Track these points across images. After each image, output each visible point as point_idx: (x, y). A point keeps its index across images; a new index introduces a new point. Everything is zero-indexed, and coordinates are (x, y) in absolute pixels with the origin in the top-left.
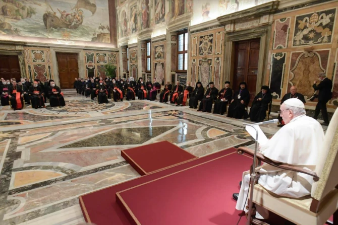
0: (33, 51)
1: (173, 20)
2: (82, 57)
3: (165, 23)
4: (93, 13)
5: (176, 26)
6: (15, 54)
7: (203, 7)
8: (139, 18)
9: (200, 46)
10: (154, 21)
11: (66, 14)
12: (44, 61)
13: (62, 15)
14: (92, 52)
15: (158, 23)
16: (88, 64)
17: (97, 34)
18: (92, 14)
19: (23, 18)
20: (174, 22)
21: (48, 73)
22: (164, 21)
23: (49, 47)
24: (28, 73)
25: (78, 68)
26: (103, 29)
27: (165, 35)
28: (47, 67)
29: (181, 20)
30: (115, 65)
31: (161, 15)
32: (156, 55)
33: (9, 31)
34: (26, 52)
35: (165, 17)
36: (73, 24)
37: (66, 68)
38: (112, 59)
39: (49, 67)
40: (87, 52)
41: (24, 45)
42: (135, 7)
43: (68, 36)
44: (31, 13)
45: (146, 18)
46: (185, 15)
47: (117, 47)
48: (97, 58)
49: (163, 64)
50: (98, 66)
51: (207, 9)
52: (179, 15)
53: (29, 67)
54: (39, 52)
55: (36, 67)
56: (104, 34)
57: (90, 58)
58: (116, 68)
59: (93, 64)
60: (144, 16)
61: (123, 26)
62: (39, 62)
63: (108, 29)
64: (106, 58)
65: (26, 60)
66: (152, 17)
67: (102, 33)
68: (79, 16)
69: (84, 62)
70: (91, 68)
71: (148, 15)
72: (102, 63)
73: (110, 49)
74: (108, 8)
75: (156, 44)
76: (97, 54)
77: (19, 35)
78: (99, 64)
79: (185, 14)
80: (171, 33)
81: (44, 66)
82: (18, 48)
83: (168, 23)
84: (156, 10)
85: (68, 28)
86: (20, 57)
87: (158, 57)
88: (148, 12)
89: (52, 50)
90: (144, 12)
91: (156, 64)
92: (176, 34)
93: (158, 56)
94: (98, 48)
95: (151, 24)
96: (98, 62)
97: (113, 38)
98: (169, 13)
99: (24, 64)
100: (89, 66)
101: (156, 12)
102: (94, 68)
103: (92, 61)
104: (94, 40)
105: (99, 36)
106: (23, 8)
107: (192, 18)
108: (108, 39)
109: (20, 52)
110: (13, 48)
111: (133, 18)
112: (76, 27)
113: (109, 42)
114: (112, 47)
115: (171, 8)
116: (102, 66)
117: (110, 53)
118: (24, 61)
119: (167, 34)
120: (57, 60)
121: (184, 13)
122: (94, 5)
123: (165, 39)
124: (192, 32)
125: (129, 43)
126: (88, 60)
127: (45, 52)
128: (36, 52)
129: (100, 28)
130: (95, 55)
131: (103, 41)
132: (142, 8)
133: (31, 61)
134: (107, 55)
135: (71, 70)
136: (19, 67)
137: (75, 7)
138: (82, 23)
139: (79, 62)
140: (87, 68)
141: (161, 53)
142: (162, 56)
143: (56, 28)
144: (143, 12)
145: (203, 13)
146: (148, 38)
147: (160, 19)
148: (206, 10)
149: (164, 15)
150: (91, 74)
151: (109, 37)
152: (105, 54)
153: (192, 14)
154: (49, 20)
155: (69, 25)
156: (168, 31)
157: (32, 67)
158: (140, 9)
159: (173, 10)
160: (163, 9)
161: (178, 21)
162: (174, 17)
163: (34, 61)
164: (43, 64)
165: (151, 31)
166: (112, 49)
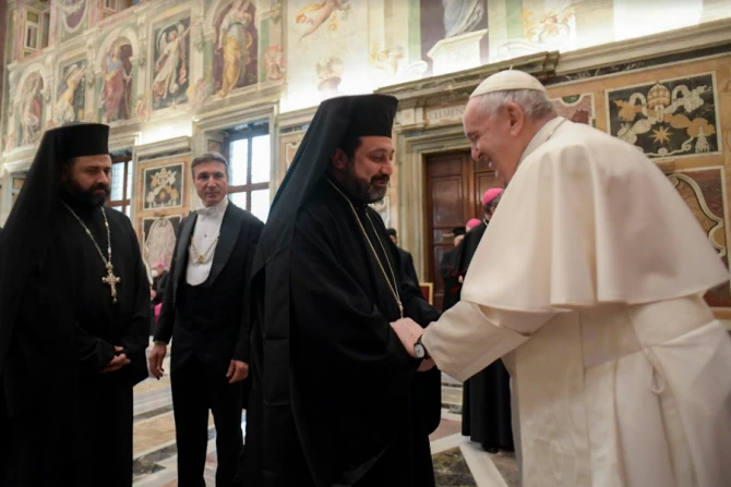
1: (217, 98)
3: (187, 107)
5: (228, 113)
7: (319, 68)
8: (90, 94)
10: (149, 102)
15: (163, 106)
20: (221, 104)
22: (185, 101)
27: (189, 139)
29: (251, 96)
31: (174, 87)
35: (189, 92)
42: (79, 64)
45: (118, 95)
46: (259, 87)
51: (331, 72)
52: (239, 86)
60: (110, 90)
61: (27, 113)
66: (142, 84)
75: (151, 165)
79: (259, 84)
80: (208, 133)
83: (198, 107)
84: (155, 74)
87: (158, 200)
88: (128, 78)
90: (113, 79)
92: (221, 139)
93: (157, 197)
95: (135, 110)
98: (202, 81)
101: (158, 79)
107: (283, 94)
111: (69, 93)
115: (210, 67)
119: (195, 135)
121: (255, 82)
123: (189, 150)
132: (104, 66)
141: (169, 190)
144: (108, 78)
145: (319, 81)
146: (125, 147)
147: (169, 97)
148: (330, 76)
149: (183, 88)
153: (285, 83)
156: (198, 127)
158: (98, 70)
159: (218, 73)
160: (183, 71)
161: (233, 101)
162: (222, 92)
165: (136, 128)
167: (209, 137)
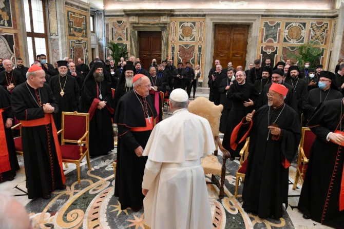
0: (181, 23)
2: (257, 31)
6: (159, 29)
12: (194, 40)
14: (277, 20)
16: (264, 44)
21: (197, 59)
23: (204, 15)
25: (246, 52)
28: (196, 49)
30: (322, 46)
34: (172, 25)
37: (226, 52)
38: (318, 33)
39: (200, 49)
40: (268, 20)
41: (171, 14)
47: (333, 8)
48: (285, 33)
50: (284, 49)
53: (173, 48)
54: (189, 24)
55: (182, 49)
57: (270, 32)
58: (322, 54)
59: (275, 44)
62: (187, 40)
64: (304, 33)
65: (170, 39)
69: (260, 39)
70: (270, 51)
72: (293, 43)
73: (318, 11)
76: (287, 24)
78: (286, 45)
81: (193, 47)
82: (163, 19)
86: (164, 34)
89: (208, 19)
96: (285, 40)
99: (167, 44)
100: (267, 48)
102: (276, 53)
103: (275, 38)
109: (164, 26)
110: (156, 20)
114: (324, 7)
116: (293, 48)
117: (314, 21)
118: (167, 39)
120: (215, 37)
126: (267, 37)
127: (198, 24)
128: (186, 24)
130: (282, 27)
133: (177, 38)
134: (308, 26)
136: (160, 50)
139: (249, 40)
140: (262, 52)
152: (304, 24)
157: (177, 49)
163: (180, 39)
164: (192, 43)
166: (323, 11)
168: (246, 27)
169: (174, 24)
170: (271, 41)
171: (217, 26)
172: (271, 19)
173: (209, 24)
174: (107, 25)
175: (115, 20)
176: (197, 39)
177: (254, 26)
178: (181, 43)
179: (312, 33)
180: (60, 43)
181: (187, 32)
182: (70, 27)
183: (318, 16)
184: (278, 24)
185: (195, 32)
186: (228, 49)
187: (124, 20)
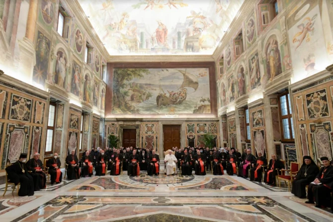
0: (146, 125)
1: (270, 82)
2: (184, 128)
3: (261, 86)
4: (196, 89)
5: (273, 87)
6: (135, 128)
7: (305, 61)
8: (235, 87)
9: (309, 107)
10: (250, 86)
11: (173, 93)
12: (153, 133)
13: (170, 95)
14: (193, 123)
15: (254, 88)
16: (188, 134)
17: (198, 106)
18: (194, 90)
19: (143, 101)
20: (271, 84)
21: (155, 143)
22: (260, 85)
23: (158, 121)
24: (141, 142)
25: (180, 138)
26: (204, 102)
27: (261, 99)
28: (155, 137)
29: (281, 78)
30: (215, 134)
31: (256, 80)
32: (255, 122)
33: (133, 112)
34: (141, 126)
35: (261, 81)
36: (178, 100)
37: (170, 139)
38: (212, 128)
39: (157, 138)
40: (188, 123)
41: (141, 120)
42: (232, 77)
43: (174, 111)
44: (149, 96)
45: (242, 86)
46: (283, 74)
47: (217, 117)
48: (198, 129)
49: (262, 132)
50: (198, 136)
51: (310, 61)
52: (276, 75)
53: (142, 138)
54: (150, 125)
55: (147, 138)
56: (205, 106)
57: (191, 129)
58: (216, 138)
59: (193, 134)
60: (240, 85)
61: (222, 96)
62: (150, 133)
63: (209, 101)
64: (206, 128)
65: (141, 133)
66: (248, 82)
67: (203, 106)
68: (183, 93)
69: (186, 132)
70: (191, 138)
71: (244, 82)
72: (202, 133)
73: (211, 118)
74: (209, 83)
75: (253, 110)
76: (198, 125)
77: (139, 114)
78: (199, 134)
79: (283, 73)
80: (268, 96)
81: (153, 137)
82: (137, 123)
83: (265, 86)
84: (251, 76)
85: (174, 104)
86: (137, 130)
87: (257, 124)
88: (244, 79)
89: (160, 123)
90: (240, 80)
91: (255, 132)
93: (256, 122)
94: (199, 118)
95: (247, 91)
96: (198, 132)
97: (213, 109)
98: (264, 76)
99: (139, 136)
100: (190, 136)
101: (252, 78)
102: (194, 138)
103: (193, 131)
104: (195, 112)
105: (200, 108)
106: (144, 94)
107: (292, 75)
108: (209, 110)
109: (138, 127)
110: (133, 123)
111: (230, 88)
112: (180, 103)
113: (210, 112)
114: (213, 116)
115: (266, 70)
116: (202, 136)
117: (210, 123)
118: (139, 133)
119: (264, 97)
120: (164, 131)
121: (281, 72)
122: (197, 83)
123: (263, 104)
124: (295, 91)
125: (227, 112)
126: (189, 131)
127: (155, 125)
128: (149, 125)
129: (201, 101)
130: (196, 125)
131: (204, 112)
132: (238, 77)
133: (144, 133)
134: (208, 125)
135: (174, 140)
136: (135, 139)
137: (181, 88)
138: (185, 99)
139: (181, 133)
140: (188, 138)
141: (259, 120)
142: (261, 122)
143: (164, 105)
144: (239, 80)
145: (305, 66)
146: (246, 104)
147: (256, 84)
148: (310, 63)
149: (259, 79)
150: (191, 143)
151: (209, 108)
152: (206, 124)
153: (292, 71)
154: (160, 100)
155: (175, 101)
156: (265, 95)
157: (144, 138)
158: (236, 78)
159: (269, 71)
160: (258, 73)
161: (275, 81)
162: (271, 79)
163: (146, 133)
164: (152, 135)
165: (248, 97)
166: (213, 118)
167: (269, 98)
168: (179, 126)
169: (143, 125)
170: (191, 133)
171: (164, 126)
172: (190, 122)
173: (161, 125)
174: (106, 126)
175: (111, 123)
176: (155, 132)
177: (182, 126)
178: (146, 135)
179: (210, 128)
180: (89, 135)
181: (149, 129)
182: (93, 128)
183: (212, 121)
184: (194, 125)
185: (153, 129)
186: (171, 137)
187: (116, 123)
